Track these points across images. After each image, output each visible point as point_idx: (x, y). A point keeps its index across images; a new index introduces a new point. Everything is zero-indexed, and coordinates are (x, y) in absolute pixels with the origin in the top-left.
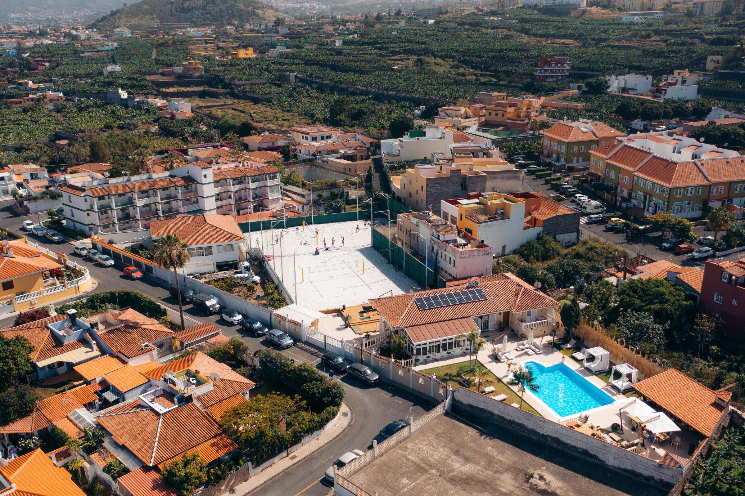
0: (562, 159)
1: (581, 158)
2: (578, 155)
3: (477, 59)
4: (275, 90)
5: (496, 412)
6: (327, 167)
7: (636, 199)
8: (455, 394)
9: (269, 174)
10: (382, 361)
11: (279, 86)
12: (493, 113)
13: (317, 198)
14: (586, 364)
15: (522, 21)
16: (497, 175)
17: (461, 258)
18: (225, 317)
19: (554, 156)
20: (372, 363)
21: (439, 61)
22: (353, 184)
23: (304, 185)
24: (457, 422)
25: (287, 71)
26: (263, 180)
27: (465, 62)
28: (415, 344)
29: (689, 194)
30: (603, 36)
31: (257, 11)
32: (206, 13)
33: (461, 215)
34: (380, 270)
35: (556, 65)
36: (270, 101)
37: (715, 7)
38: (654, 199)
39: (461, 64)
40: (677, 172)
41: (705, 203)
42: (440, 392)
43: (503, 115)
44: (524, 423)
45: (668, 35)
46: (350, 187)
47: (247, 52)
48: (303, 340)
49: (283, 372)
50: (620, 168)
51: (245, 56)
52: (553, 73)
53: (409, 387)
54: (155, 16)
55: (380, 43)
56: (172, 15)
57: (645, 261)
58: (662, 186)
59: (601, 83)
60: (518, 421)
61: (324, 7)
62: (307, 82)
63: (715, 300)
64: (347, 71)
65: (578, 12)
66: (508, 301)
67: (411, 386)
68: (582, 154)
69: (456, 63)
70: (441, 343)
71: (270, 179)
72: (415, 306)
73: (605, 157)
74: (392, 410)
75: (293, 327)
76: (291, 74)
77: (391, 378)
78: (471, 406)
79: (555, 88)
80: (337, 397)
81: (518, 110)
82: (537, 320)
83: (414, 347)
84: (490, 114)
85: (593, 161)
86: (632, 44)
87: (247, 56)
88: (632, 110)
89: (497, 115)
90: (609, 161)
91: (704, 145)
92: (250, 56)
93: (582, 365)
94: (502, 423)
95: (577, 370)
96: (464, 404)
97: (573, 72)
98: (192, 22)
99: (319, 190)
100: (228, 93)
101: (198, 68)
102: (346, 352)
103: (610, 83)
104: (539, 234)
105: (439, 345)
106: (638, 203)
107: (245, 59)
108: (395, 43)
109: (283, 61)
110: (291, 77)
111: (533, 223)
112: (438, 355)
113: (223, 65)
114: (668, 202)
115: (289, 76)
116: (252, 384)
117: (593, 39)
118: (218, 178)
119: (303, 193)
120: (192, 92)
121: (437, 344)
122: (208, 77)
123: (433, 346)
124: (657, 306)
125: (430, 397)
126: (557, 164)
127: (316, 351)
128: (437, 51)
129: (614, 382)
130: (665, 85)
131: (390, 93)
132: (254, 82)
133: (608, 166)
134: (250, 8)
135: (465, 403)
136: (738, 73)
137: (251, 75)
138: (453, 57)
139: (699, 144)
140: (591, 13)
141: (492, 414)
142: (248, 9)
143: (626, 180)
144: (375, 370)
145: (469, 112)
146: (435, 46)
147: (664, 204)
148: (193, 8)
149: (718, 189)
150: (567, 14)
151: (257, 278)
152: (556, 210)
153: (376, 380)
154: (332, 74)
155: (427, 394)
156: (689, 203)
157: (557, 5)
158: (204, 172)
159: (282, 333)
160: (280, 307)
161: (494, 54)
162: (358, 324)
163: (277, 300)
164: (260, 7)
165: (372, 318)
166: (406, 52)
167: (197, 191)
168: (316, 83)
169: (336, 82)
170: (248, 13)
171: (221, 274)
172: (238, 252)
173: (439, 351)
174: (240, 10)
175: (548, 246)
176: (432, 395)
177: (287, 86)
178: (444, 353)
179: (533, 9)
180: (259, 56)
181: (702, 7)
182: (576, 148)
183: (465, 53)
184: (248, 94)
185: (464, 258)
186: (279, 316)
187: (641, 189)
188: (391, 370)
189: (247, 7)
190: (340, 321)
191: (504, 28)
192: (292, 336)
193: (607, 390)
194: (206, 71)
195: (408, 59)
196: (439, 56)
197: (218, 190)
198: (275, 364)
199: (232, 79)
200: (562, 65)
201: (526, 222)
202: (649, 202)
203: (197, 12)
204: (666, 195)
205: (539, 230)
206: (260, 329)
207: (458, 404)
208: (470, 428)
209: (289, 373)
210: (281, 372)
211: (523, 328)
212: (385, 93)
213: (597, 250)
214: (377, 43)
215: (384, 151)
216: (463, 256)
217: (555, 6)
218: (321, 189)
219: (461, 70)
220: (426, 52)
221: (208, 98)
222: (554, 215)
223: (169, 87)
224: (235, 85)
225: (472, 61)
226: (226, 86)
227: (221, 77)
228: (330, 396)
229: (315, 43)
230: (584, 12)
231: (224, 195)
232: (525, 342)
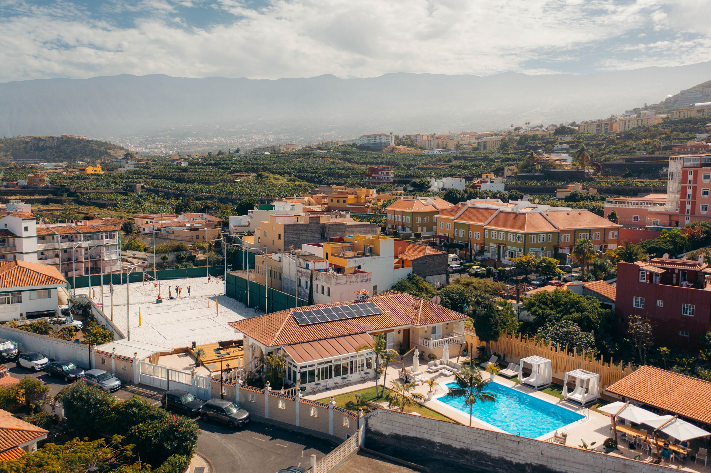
0: (408, 229)
1: (425, 228)
2: (422, 225)
3: (311, 175)
4: (120, 197)
5: (438, 439)
6: (173, 238)
7: (489, 252)
8: (370, 422)
9: (105, 232)
10: (253, 394)
11: (126, 194)
12: (335, 200)
13: (162, 261)
14: (523, 380)
15: (344, 153)
16: (354, 229)
17: (337, 284)
18: (23, 362)
19: (399, 227)
20: (238, 399)
21: (277, 176)
22: (201, 248)
23: (145, 250)
24: (380, 462)
25: (134, 182)
26: (98, 239)
27: (301, 178)
28: (299, 365)
29: (542, 241)
30: (413, 163)
31: (109, 151)
32: (60, 152)
33: (327, 254)
34: (237, 313)
35: (382, 173)
36: (116, 206)
37: (494, 145)
38: (509, 247)
39: (296, 178)
40: (528, 221)
41: (556, 250)
42: (345, 424)
43: (344, 201)
44: (485, 450)
45: (464, 160)
46: (197, 251)
47: (95, 169)
48: (136, 382)
49: (99, 413)
50: (469, 225)
51: (93, 172)
52: (380, 179)
53: (295, 426)
54: (9, 153)
55: (223, 164)
56: (26, 153)
57: (531, 288)
58: (516, 233)
59: (424, 183)
60: (475, 448)
61: (171, 152)
62: (154, 191)
63: (634, 306)
64: (193, 183)
65: (389, 149)
66: (407, 316)
67: (298, 424)
68: (425, 224)
69: (292, 177)
70: (334, 364)
71: (107, 238)
72: (293, 321)
73: (453, 218)
74: (273, 457)
75: (121, 364)
76: (138, 185)
77: (267, 416)
78: (396, 437)
79: (384, 189)
80: (186, 439)
81: (358, 197)
82: (443, 338)
83: (297, 370)
84: (332, 201)
85: (440, 225)
86: (438, 166)
87: (96, 172)
88: (458, 196)
89: (338, 201)
90: (457, 221)
91: (538, 206)
92: (98, 172)
93: (518, 382)
94: (448, 456)
95: (514, 387)
96: (385, 436)
97: (396, 179)
98: (46, 158)
99: (163, 252)
100: (74, 200)
101: (44, 180)
102: (198, 389)
103: (431, 183)
104: (409, 275)
105: (331, 367)
106: (492, 255)
107: (93, 175)
108: (236, 164)
109: (131, 176)
110: (137, 187)
111: (402, 263)
112: (330, 382)
113: (70, 179)
114: (524, 249)
115: (136, 186)
116: (43, 433)
117: (405, 165)
118: (43, 233)
119: (145, 257)
120: (35, 199)
121: (327, 365)
122: (53, 188)
123: (323, 369)
124: (576, 315)
125: (328, 435)
126: (404, 232)
127: (153, 393)
128: (274, 169)
129: (569, 395)
130: (478, 182)
131: (234, 197)
132: (100, 191)
133: (457, 225)
134: (102, 149)
135: (387, 433)
136: (534, 175)
137: (98, 186)
138: (290, 174)
139: (535, 206)
140: (399, 149)
141: (431, 444)
142: (100, 149)
143: (477, 235)
144: (241, 406)
145: (312, 200)
146: (272, 166)
147: (520, 250)
148: (47, 147)
149: (565, 236)
150: (380, 150)
151: (78, 323)
152: (424, 251)
153: (245, 419)
154: (178, 185)
155: (323, 431)
156: (542, 250)
157: (372, 144)
158: (25, 224)
159: (104, 372)
160: (103, 343)
161: (324, 171)
162: (213, 361)
163: (100, 335)
164: (112, 148)
165: (232, 354)
166: (247, 170)
167: (14, 246)
168: (162, 192)
169: (182, 190)
170: (100, 152)
171: (29, 322)
172: (57, 300)
173: (331, 377)
174: (93, 149)
175: (421, 285)
176: (331, 433)
177: (132, 194)
178: (337, 379)
179: (352, 147)
180: (107, 173)
181: (485, 145)
182: (420, 219)
183: (300, 171)
184: (94, 201)
185: (341, 284)
186: (102, 353)
187: (493, 241)
188: (267, 404)
189: (100, 147)
190: (189, 361)
191: (330, 157)
192: (118, 376)
193: (563, 404)
194: (52, 183)
195: (249, 176)
196: (277, 173)
197: (42, 247)
198: (87, 402)
199: (78, 188)
200: (387, 173)
201: (396, 263)
202: (504, 253)
203: (51, 150)
204: (521, 241)
205: (408, 270)
206: (72, 371)
207: (375, 437)
208: (402, 468)
209: (109, 413)
210: (95, 414)
211: (431, 347)
212: (229, 197)
213: (474, 284)
214: (220, 164)
215: (231, 225)
216: (339, 282)
217: (370, 144)
218: (166, 252)
219: (297, 183)
220: (266, 169)
221: (51, 204)
222: (423, 255)
223: (12, 196)
224: (81, 193)
225: (307, 176)
226: (70, 194)
227: (66, 187)
228: (176, 438)
229: (162, 165)
230: (393, 149)
231: (50, 253)
232: (438, 362)
